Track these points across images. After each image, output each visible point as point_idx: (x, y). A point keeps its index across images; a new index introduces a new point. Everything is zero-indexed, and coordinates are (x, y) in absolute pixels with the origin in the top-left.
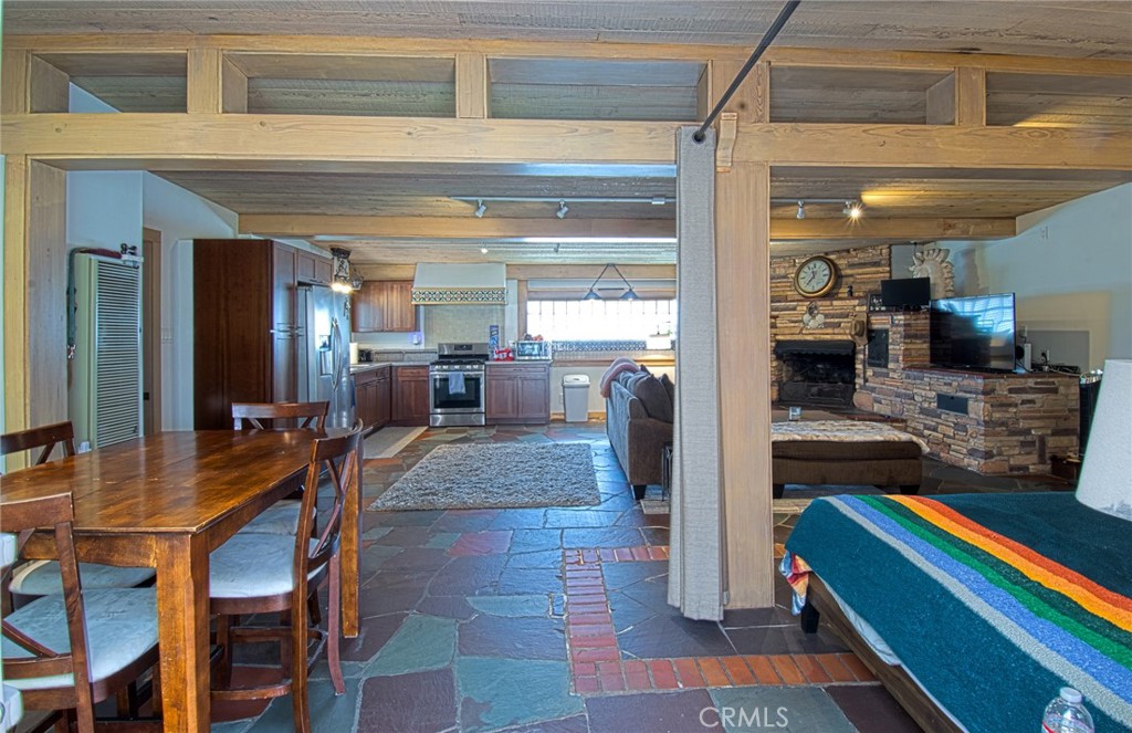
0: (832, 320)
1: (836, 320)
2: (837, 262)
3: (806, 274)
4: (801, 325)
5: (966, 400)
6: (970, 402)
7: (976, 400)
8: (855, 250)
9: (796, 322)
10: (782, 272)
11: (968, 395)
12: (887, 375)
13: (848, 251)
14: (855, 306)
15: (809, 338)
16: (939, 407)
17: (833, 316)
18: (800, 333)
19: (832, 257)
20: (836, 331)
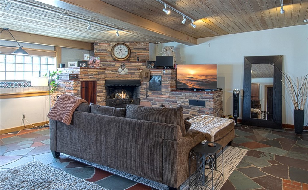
0: (131, 71)
1: (133, 71)
2: (130, 47)
3: (117, 50)
4: (117, 73)
5: (205, 101)
6: (206, 102)
7: (210, 101)
8: (137, 42)
9: (115, 72)
10: (104, 48)
11: (205, 100)
12: (161, 94)
13: (134, 42)
14: (140, 66)
15: (121, 79)
16: (190, 105)
17: (132, 70)
18: (117, 77)
19: (127, 44)
20: (133, 76)
